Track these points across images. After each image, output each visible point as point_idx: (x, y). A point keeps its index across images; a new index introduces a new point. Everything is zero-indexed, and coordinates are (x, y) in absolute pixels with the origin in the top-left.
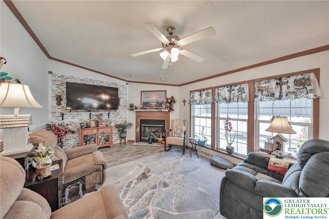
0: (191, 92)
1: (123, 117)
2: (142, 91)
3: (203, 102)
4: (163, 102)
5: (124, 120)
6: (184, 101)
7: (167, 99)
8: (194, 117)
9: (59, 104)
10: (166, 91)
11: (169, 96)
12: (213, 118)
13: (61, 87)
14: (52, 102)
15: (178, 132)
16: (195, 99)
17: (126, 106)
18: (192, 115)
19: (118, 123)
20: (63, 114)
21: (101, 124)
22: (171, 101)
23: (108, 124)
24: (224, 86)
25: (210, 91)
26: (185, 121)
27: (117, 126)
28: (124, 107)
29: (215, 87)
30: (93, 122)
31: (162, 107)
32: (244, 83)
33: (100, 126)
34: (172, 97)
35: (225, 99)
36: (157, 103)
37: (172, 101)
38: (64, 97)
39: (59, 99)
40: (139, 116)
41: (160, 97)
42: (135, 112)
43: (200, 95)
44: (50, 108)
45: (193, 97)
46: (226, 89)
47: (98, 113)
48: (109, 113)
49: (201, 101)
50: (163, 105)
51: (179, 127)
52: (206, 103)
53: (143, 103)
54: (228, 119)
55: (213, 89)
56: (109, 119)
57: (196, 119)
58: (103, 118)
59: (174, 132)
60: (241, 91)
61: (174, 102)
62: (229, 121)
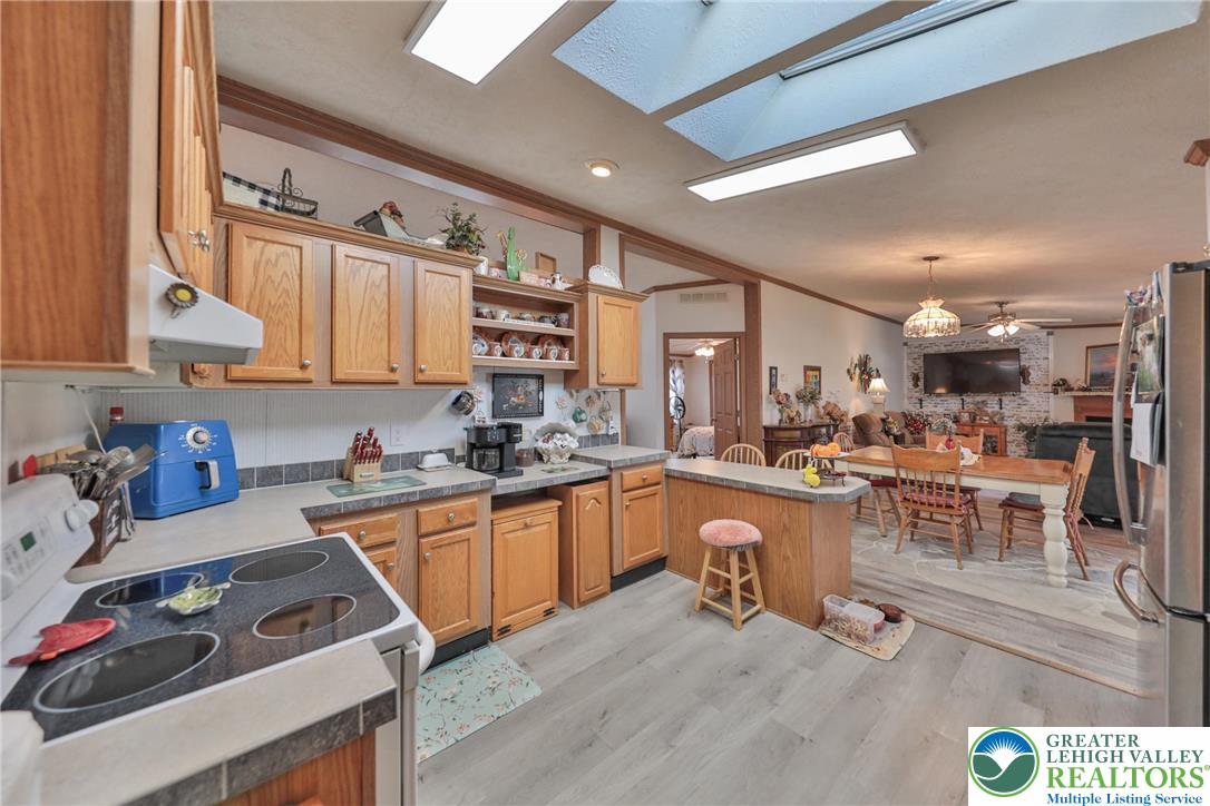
1: (1038, 408)
2: (1088, 348)
5: (1043, 415)
9: (916, 385)
13: (918, 361)
14: (908, 383)
17: (1046, 385)
19: (1024, 421)
20: (921, 400)
21: (981, 419)
23: (996, 420)
27: (1021, 428)
28: (1041, 388)
30: (966, 415)
33: (978, 422)
38: (921, 375)
39: (916, 378)
40: (1084, 409)
42: (1072, 400)
44: (906, 392)
47: (979, 398)
48: (1001, 400)
53: (1091, 376)
56: (1003, 410)
58: (990, 410)
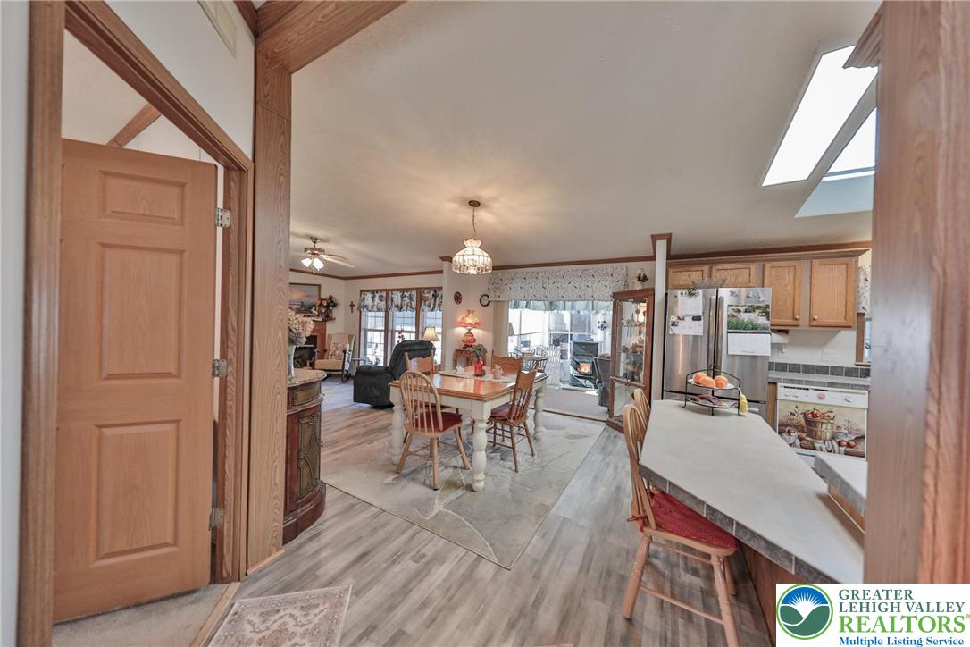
0: (361, 291)
3: (375, 308)
4: (314, 305)
6: (352, 305)
7: (322, 300)
8: (366, 330)
10: (319, 286)
11: (325, 295)
12: (386, 331)
15: (338, 352)
16: (366, 303)
18: (363, 326)
22: (328, 304)
24: (397, 290)
25: (384, 294)
26: (350, 337)
29: (390, 290)
31: (311, 312)
32: (413, 289)
34: (331, 298)
35: (397, 306)
36: (302, 305)
37: (331, 303)
41: (308, 296)
43: (373, 298)
45: (364, 300)
46: (399, 294)
49: (373, 307)
50: (313, 310)
51: (339, 346)
52: (378, 311)
54: (402, 331)
55: (388, 291)
57: (369, 333)
59: (330, 353)
60: (411, 298)
61: (335, 305)
62: (403, 334)
